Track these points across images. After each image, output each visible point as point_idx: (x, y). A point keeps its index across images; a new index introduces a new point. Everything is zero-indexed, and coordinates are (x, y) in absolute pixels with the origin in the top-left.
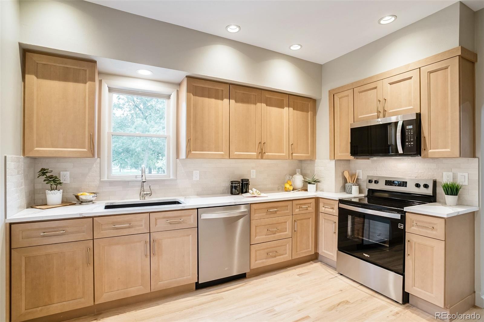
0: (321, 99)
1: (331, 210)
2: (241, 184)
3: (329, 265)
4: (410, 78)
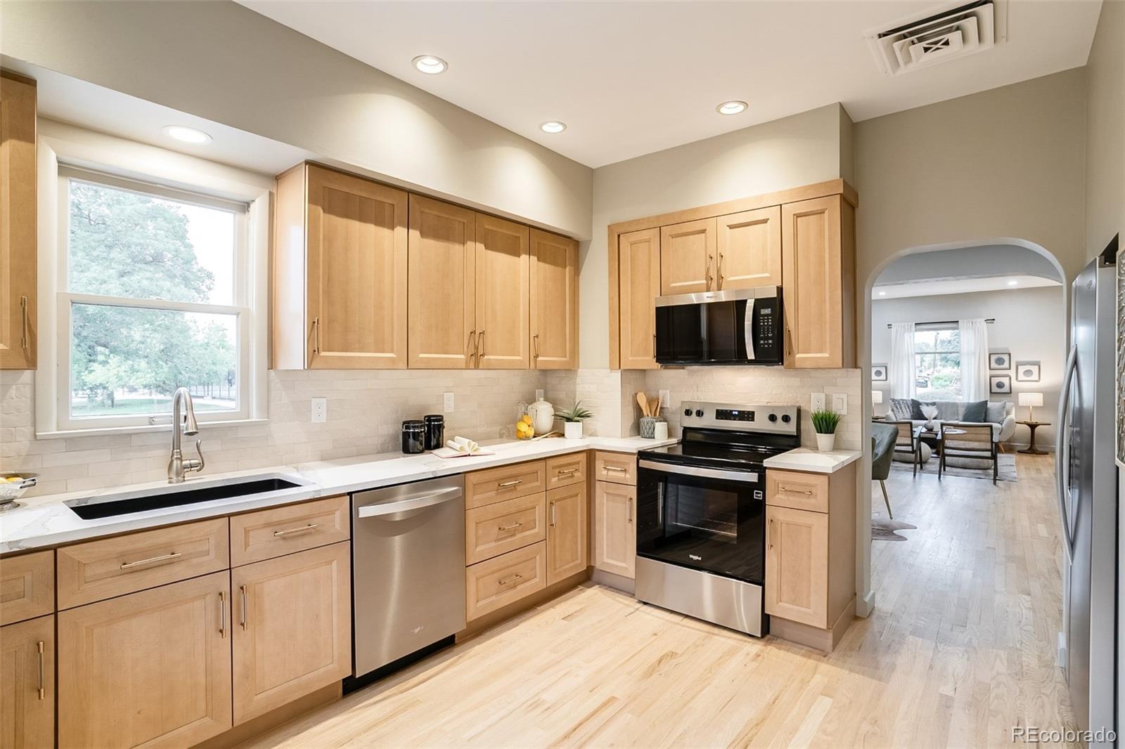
0: (591, 241)
1: (622, 475)
2: (426, 428)
3: (616, 589)
4: (765, 221)
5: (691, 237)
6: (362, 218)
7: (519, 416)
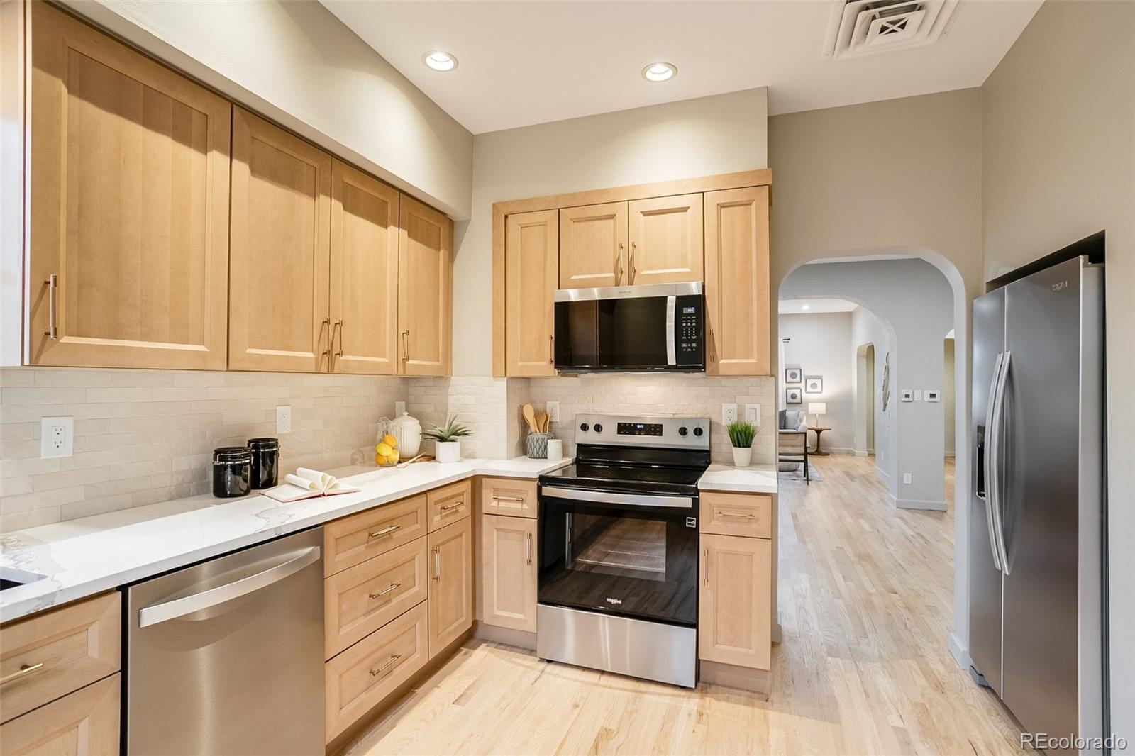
0: (469, 220)
1: (518, 506)
2: (252, 458)
4: (684, 210)
5: (597, 223)
6: (149, 122)
7: (379, 436)
